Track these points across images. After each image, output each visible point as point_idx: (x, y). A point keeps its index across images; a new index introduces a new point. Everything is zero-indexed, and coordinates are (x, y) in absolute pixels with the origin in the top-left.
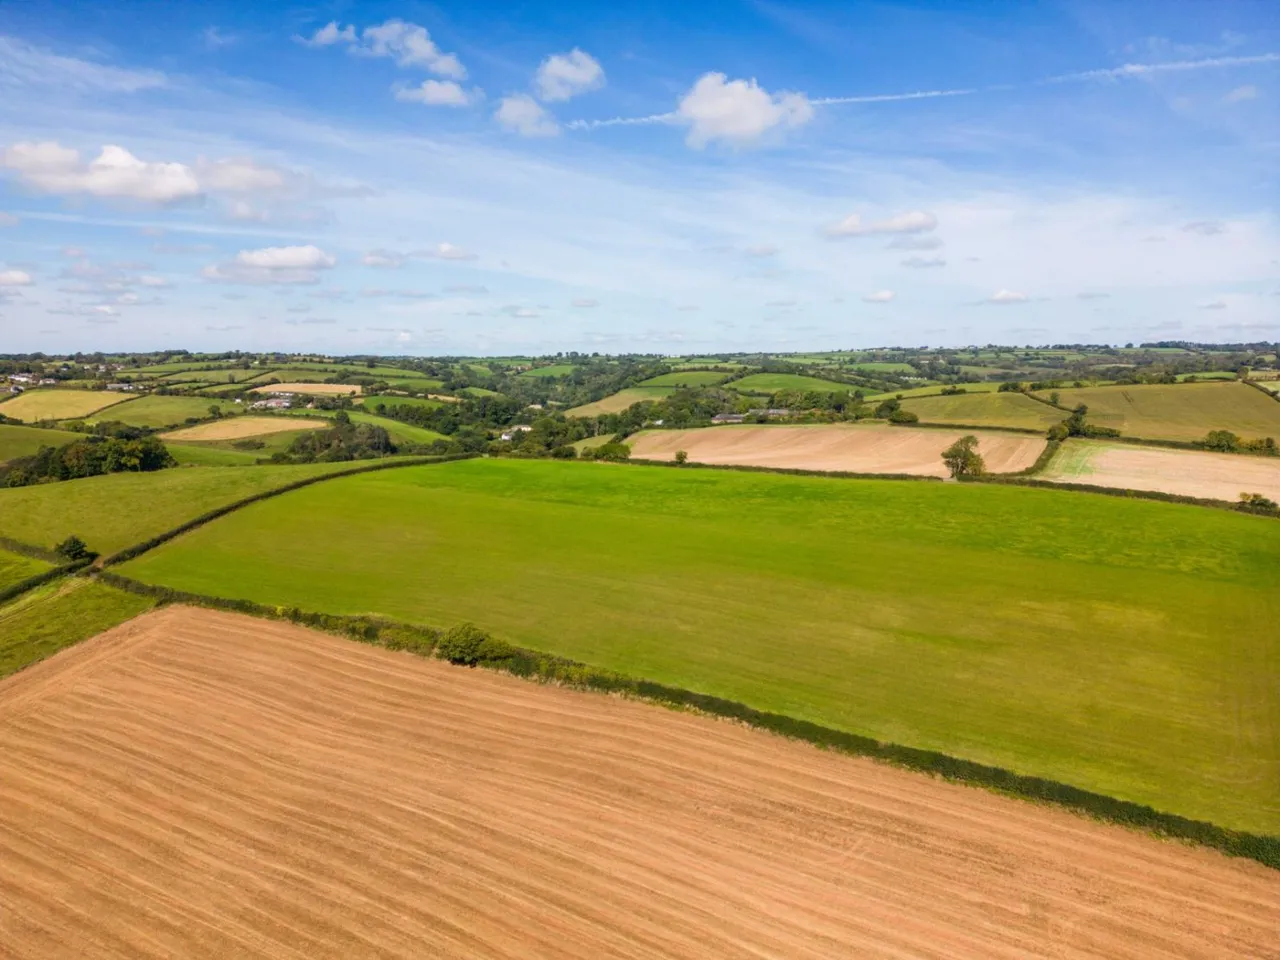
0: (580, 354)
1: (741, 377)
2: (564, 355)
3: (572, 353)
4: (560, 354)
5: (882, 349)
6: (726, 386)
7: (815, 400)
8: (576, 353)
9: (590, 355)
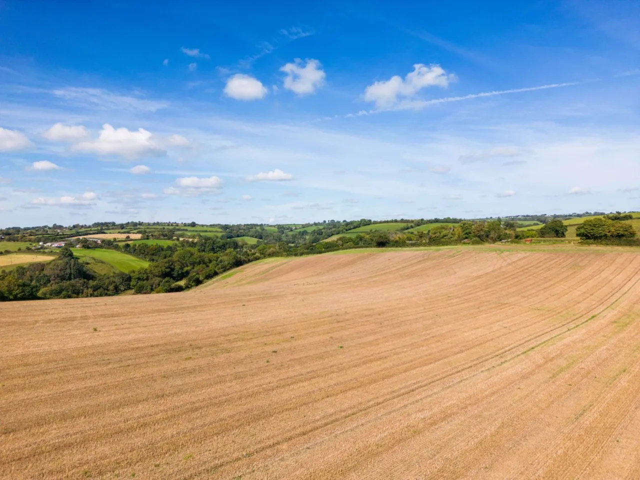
0: (336, 221)
1: (418, 226)
2: (327, 222)
3: (331, 221)
4: (325, 222)
5: (518, 216)
6: (406, 231)
7: (467, 231)
8: (334, 221)
9: (342, 221)
